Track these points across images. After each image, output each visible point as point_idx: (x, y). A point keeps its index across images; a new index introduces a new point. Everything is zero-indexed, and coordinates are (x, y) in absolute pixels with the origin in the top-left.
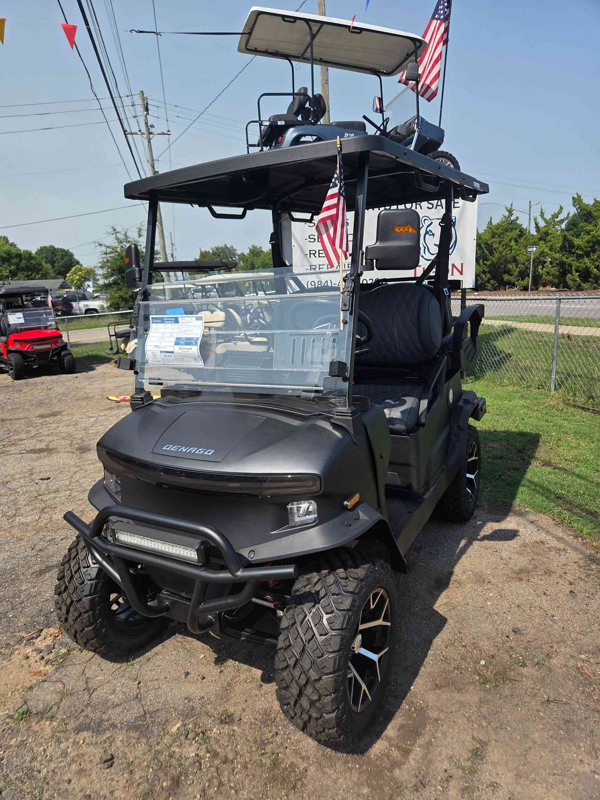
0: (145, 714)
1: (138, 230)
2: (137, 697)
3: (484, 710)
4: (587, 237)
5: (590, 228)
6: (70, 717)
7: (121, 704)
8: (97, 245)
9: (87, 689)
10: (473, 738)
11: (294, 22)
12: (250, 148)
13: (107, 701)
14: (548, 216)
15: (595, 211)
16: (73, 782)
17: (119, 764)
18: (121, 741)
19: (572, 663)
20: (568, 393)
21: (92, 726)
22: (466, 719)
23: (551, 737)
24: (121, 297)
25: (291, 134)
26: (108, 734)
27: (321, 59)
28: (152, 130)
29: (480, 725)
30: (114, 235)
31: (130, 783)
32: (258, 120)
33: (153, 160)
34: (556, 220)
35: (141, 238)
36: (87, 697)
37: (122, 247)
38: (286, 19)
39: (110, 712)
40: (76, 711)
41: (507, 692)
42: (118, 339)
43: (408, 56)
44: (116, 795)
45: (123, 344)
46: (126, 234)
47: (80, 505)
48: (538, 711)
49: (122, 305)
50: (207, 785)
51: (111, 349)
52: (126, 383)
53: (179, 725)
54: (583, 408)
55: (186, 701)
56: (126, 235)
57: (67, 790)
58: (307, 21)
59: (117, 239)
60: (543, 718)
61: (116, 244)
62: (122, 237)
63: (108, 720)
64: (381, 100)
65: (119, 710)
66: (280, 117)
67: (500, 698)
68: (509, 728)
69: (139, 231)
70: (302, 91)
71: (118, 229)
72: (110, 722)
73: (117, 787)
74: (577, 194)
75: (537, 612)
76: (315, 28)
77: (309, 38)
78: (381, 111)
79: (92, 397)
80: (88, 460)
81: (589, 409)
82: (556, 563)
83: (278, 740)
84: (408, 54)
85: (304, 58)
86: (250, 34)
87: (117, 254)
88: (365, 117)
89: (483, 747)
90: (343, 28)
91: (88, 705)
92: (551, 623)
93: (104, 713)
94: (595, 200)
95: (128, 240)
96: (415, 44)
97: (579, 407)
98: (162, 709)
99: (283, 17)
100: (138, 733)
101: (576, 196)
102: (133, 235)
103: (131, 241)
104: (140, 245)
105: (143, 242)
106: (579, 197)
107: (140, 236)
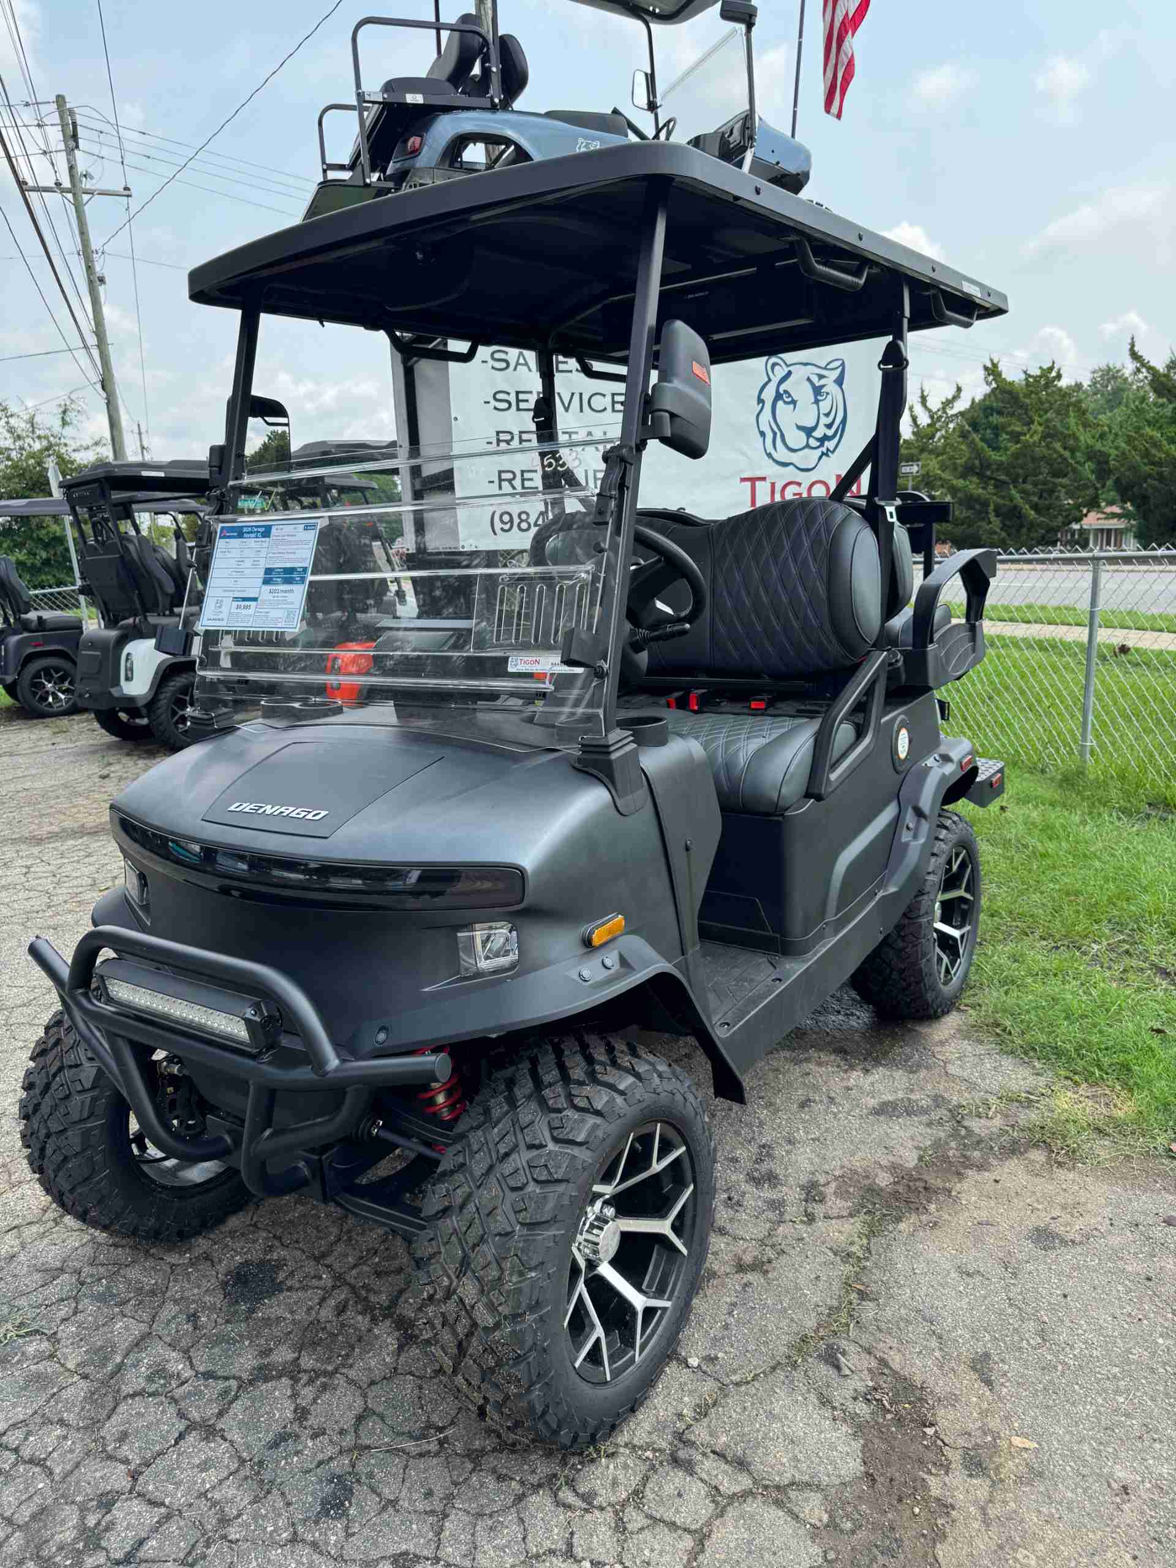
1: (61, 410)
4: (1014, 448)
5: (1018, 429)
14: (934, 404)
15: (1026, 396)
33: (91, 252)
34: (950, 412)
35: (67, 427)
37: (22, 448)
46: (33, 418)
56: (31, 422)
59: (11, 430)
61: (10, 443)
62: (23, 425)
69: (64, 412)
71: (13, 409)
74: (992, 360)
87: (10, 463)
94: (1025, 372)
95: (38, 432)
101: (989, 365)
102: (49, 421)
103: (46, 438)
104: (66, 445)
105: (74, 438)
106: (995, 365)
107: (64, 423)
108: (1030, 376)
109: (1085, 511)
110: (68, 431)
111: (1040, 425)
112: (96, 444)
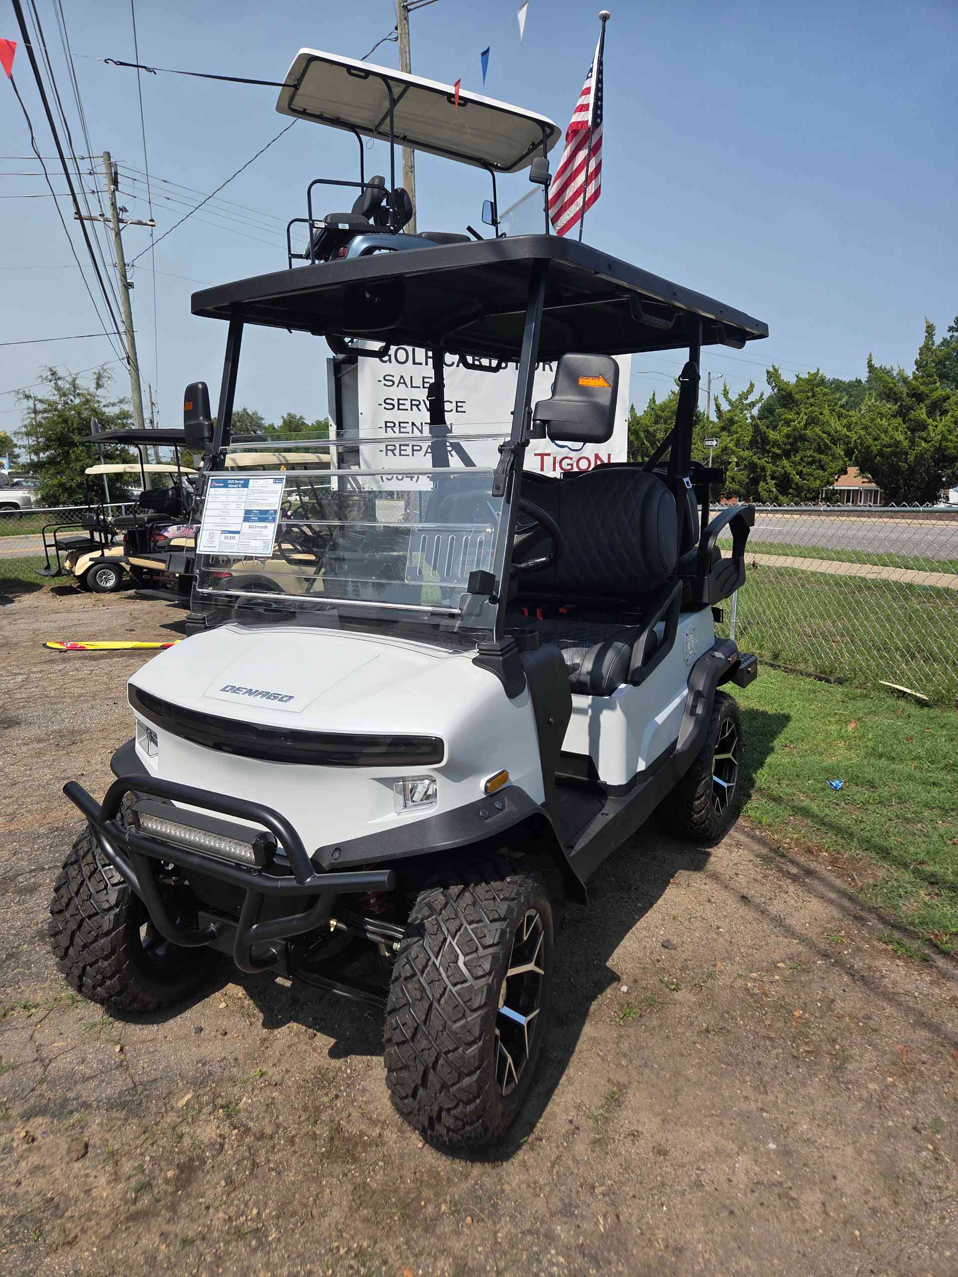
0: (135, 1086)
1: (96, 376)
2: (121, 1065)
3: (625, 1046)
4: (786, 430)
5: (790, 417)
6: (14, 1098)
7: (95, 1076)
8: (21, 396)
9: (39, 1059)
10: (609, 1080)
11: (365, 77)
12: (293, 260)
13: (73, 1073)
14: (734, 397)
15: (797, 393)
16: (23, 1184)
17: (97, 1155)
18: (98, 1124)
19: (739, 983)
20: (753, 644)
21: (51, 1108)
22: (599, 1059)
23: (710, 1073)
24: (61, 485)
25: (359, 243)
26: (77, 1116)
27: (405, 136)
28: (123, 216)
29: (619, 1065)
30: (53, 382)
31: (116, 1178)
32: (308, 218)
33: (125, 265)
34: (745, 402)
35: (100, 390)
36: (39, 1069)
37: (66, 403)
38: (353, 71)
39: (78, 1087)
40: (23, 1090)
41: (655, 1023)
42: (60, 552)
43: (534, 146)
44: (93, 1195)
45: (68, 562)
46: (74, 380)
47: (8, 805)
48: (694, 1043)
49: (62, 499)
50: (234, 1169)
51: (48, 567)
52: (76, 622)
53: (189, 1096)
54: (772, 665)
55: (200, 1065)
56: (73, 383)
57: (15, 1195)
58: (385, 78)
59: (58, 389)
60: (700, 1051)
61: (57, 398)
62: (68, 386)
63: (76, 1099)
64: (494, 206)
65: (92, 1084)
66: (342, 217)
67: (646, 1031)
68: (656, 1066)
69: (99, 378)
70: (376, 182)
71: (60, 373)
72: (80, 1101)
73: (96, 1184)
74: (773, 367)
75: (698, 924)
76: (397, 90)
77: (387, 104)
78: (495, 223)
79: (16, 644)
80: (17, 739)
81: (780, 667)
82: (725, 863)
83: (338, 1105)
84: (533, 144)
85: (379, 133)
86: (296, 87)
87: (56, 413)
88: (469, 229)
89: (621, 1090)
90: (439, 95)
91: (41, 1082)
92: (716, 936)
93: (70, 1089)
94: (797, 376)
95: (78, 391)
96: (544, 130)
97: (766, 663)
98: (161, 1078)
99: (349, 68)
100: (124, 1112)
101: (771, 370)
102: (87, 383)
103: (83, 395)
104: (99, 402)
105: (105, 397)
106: (776, 370)
107: (98, 386)
108: (801, 379)
109: (836, 477)
110: (100, 392)
111: (806, 414)
112: (121, 402)
